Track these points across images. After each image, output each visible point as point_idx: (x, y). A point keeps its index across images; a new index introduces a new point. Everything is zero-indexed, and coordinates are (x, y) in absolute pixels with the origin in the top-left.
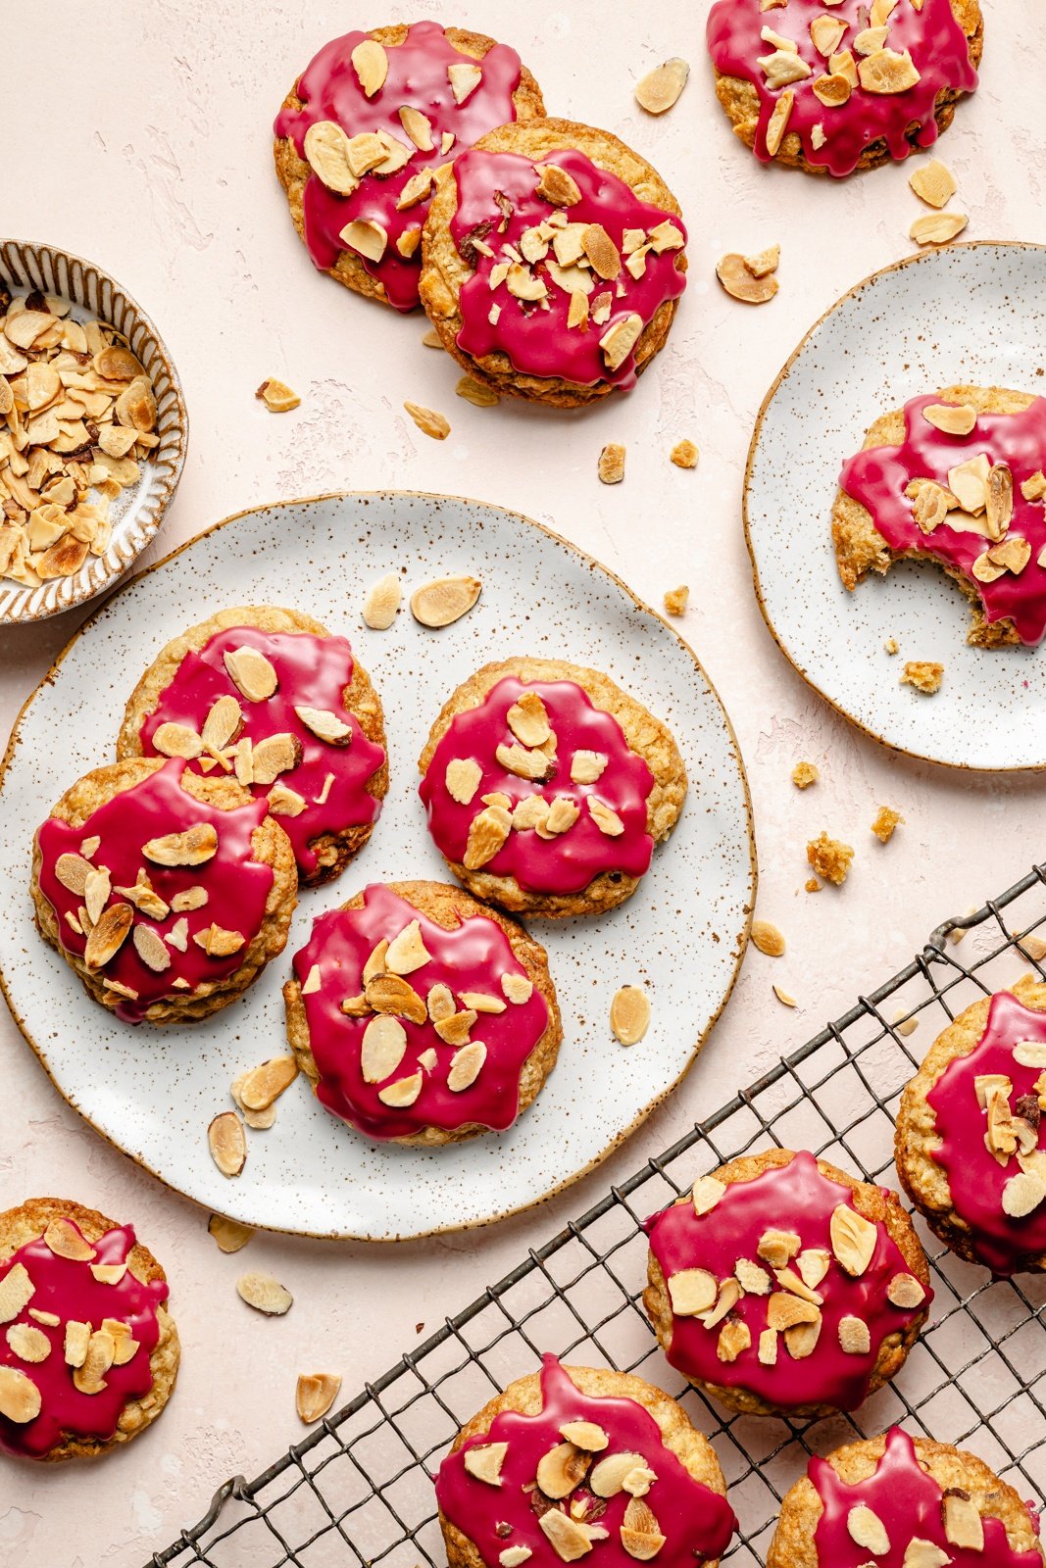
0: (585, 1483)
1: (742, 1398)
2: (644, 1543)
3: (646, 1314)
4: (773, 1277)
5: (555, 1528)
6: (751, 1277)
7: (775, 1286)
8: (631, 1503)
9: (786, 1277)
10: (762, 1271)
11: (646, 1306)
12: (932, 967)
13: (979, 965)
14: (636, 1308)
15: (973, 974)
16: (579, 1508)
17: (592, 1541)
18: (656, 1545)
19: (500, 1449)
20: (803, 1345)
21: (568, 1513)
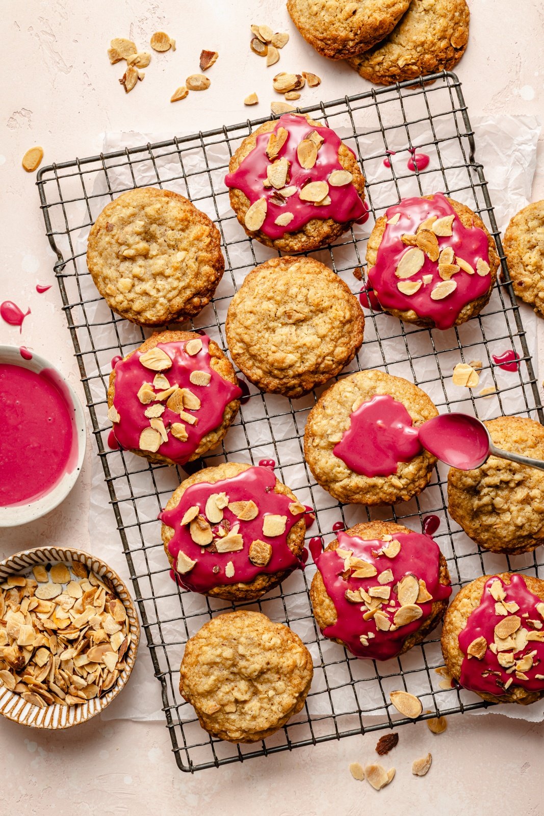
0: (212, 525)
1: (208, 439)
2: (250, 511)
3: (159, 465)
4: (158, 402)
5: (225, 546)
6: (154, 412)
7: (163, 403)
8: (230, 508)
9: (160, 396)
10: (155, 406)
11: (155, 464)
12: (63, 273)
13: (72, 251)
14: (154, 468)
15: (75, 255)
16: (221, 532)
17: (239, 533)
18: (252, 506)
19: (181, 554)
20: (194, 401)
21: (221, 538)
